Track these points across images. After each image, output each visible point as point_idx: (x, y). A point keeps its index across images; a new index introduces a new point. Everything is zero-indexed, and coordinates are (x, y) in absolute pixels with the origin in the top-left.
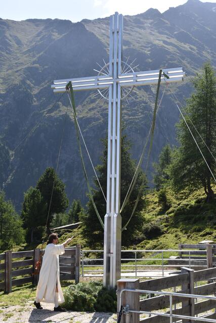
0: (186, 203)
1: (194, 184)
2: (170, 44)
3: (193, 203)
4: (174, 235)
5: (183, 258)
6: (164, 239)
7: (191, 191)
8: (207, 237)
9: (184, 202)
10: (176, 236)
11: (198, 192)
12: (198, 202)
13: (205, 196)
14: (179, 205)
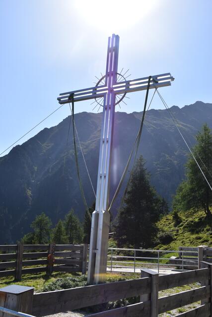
0: (192, 220)
1: (197, 207)
2: (186, 126)
3: (197, 220)
4: (181, 241)
5: (181, 258)
6: (174, 244)
7: (195, 212)
8: (205, 243)
9: (190, 219)
10: (182, 242)
11: (200, 213)
12: (200, 219)
13: (206, 215)
14: (187, 221)
